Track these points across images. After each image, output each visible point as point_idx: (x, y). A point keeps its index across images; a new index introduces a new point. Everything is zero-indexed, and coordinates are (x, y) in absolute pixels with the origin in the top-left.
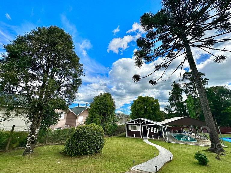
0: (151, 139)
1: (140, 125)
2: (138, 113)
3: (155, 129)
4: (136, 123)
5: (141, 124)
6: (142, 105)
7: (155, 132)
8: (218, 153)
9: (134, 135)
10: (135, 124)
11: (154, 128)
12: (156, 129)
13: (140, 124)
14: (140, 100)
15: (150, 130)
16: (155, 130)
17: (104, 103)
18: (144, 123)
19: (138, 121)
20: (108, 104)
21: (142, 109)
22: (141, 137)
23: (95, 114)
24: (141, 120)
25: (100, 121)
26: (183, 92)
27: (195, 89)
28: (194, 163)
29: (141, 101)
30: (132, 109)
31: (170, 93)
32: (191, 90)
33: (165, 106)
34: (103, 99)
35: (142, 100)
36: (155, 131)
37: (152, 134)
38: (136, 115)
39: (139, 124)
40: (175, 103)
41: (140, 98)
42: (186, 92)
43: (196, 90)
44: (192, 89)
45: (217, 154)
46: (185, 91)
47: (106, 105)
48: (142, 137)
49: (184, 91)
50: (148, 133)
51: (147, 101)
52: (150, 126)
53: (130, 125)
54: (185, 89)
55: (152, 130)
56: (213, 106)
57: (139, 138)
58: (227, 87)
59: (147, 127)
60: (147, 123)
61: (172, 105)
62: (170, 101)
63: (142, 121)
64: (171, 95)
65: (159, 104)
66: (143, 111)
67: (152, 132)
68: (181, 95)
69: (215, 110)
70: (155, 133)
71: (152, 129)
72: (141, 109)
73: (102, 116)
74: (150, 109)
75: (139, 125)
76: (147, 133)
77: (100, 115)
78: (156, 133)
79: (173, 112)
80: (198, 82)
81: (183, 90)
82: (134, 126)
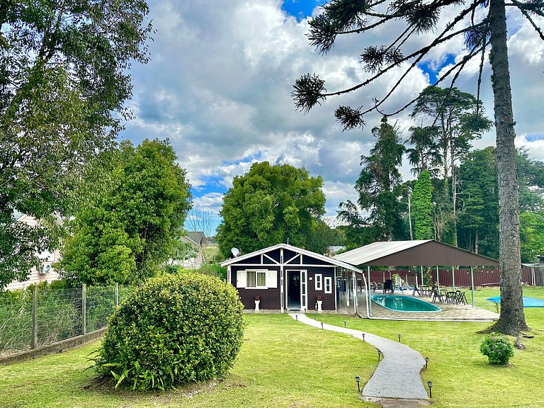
0: (314, 312)
1: (282, 269)
2: (248, 224)
3: (328, 280)
4: (266, 261)
5: (285, 264)
6: (268, 197)
7: (328, 290)
8: (517, 335)
9: (257, 303)
10: (262, 265)
11: (326, 278)
12: (330, 278)
13: (282, 265)
14: (260, 178)
15: (311, 284)
16: (328, 283)
17: (148, 185)
18: (297, 261)
19: (275, 254)
20: (170, 191)
21: (266, 211)
22: (282, 308)
23: (108, 230)
24: (285, 251)
25: (133, 259)
26: (405, 156)
27: (441, 151)
28: (477, 364)
29: (265, 183)
30: (226, 212)
31: (362, 157)
32: (429, 153)
33: (341, 205)
34: (143, 167)
35: (268, 179)
36: (328, 287)
37: (319, 297)
38: (242, 232)
39: (278, 264)
40: (374, 193)
41: (260, 169)
42: (414, 158)
43: (445, 153)
44: (433, 151)
45: (515, 338)
46: (411, 156)
47: (160, 195)
48: (285, 308)
49: (410, 153)
50: (304, 295)
51: (285, 184)
52: (312, 272)
53: (243, 268)
54: (414, 147)
55: (319, 284)
56: (483, 207)
57: (276, 312)
58: (527, 152)
59: (303, 273)
60: (307, 259)
61: (364, 201)
62: (361, 186)
63: (289, 254)
64: (364, 166)
65: (323, 195)
66: (271, 218)
67: (317, 289)
68: (397, 167)
69: (483, 219)
70: (326, 292)
71: (318, 280)
72: (264, 212)
73: (139, 241)
74: (294, 211)
75: (278, 268)
76: (302, 295)
77: (130, 232)
78: (330, 292)
79: (365, 223)
80: (506, 136)
81: (407, 151)
82: (258, 271)
